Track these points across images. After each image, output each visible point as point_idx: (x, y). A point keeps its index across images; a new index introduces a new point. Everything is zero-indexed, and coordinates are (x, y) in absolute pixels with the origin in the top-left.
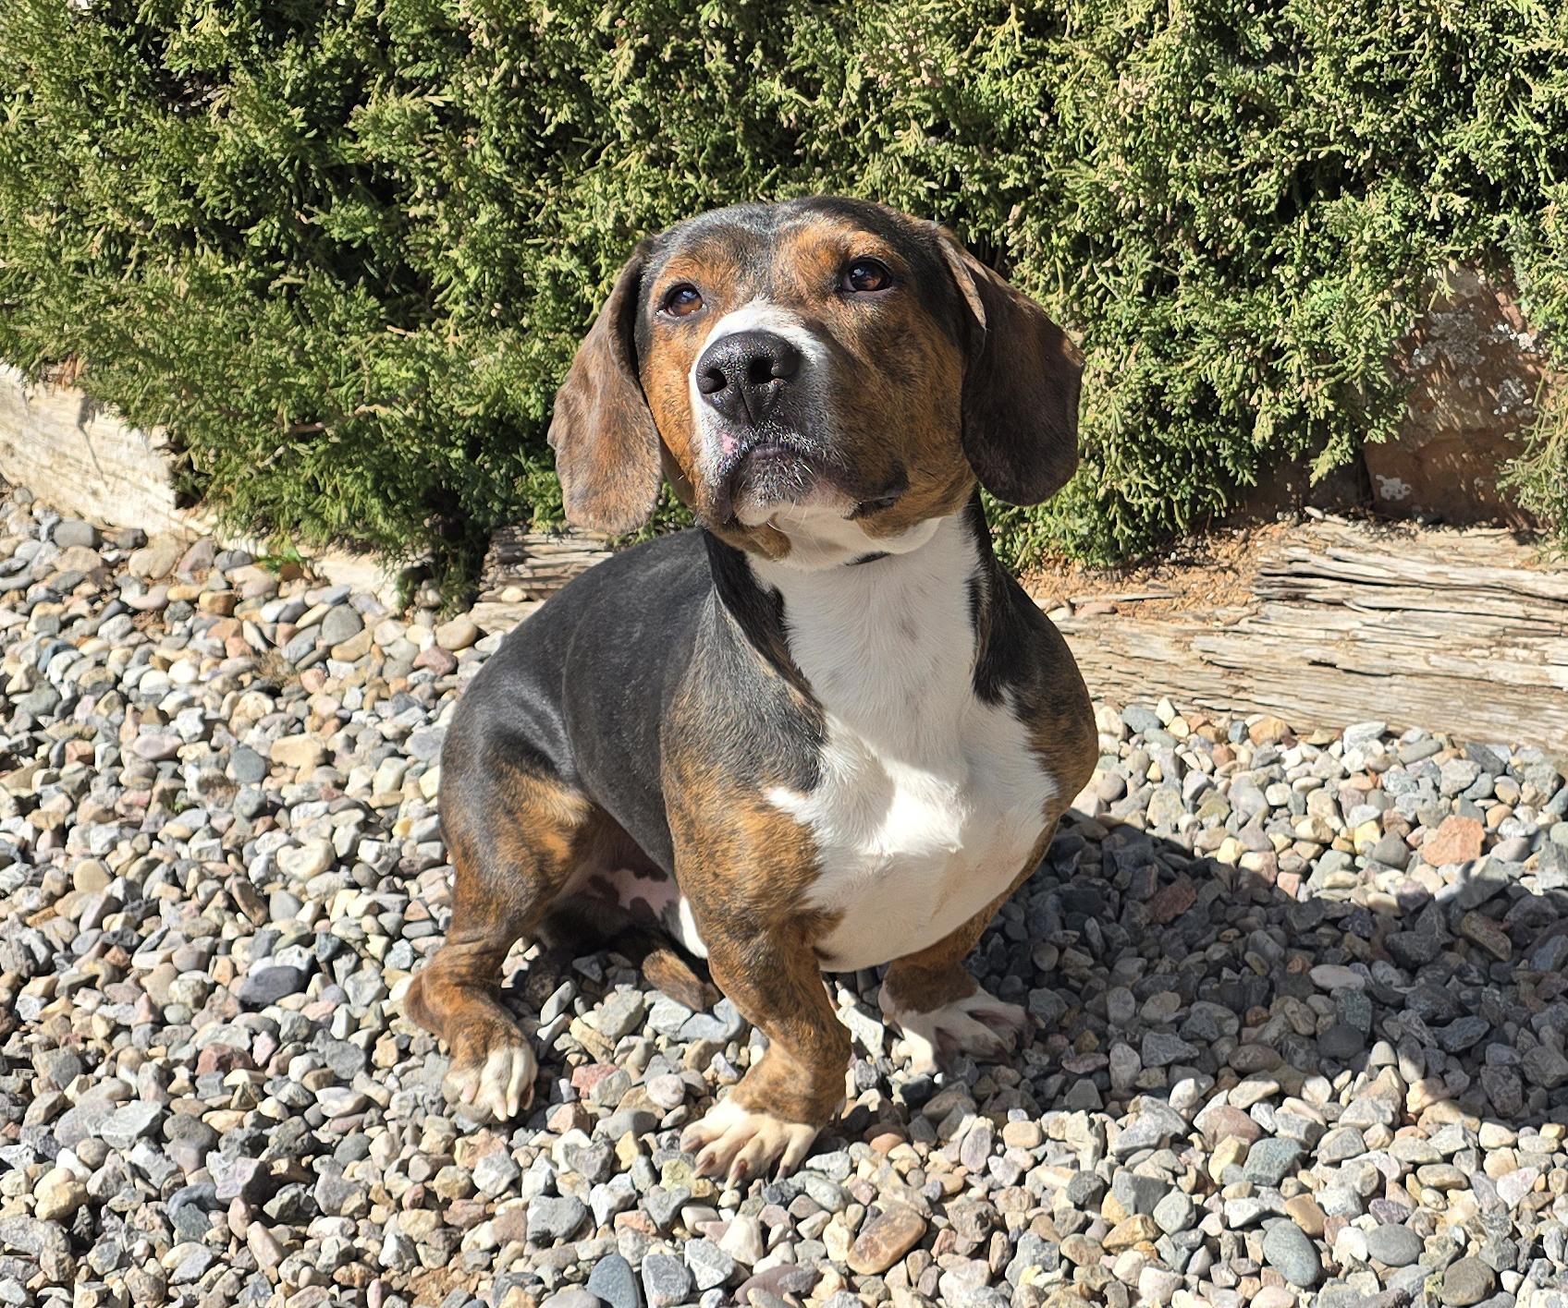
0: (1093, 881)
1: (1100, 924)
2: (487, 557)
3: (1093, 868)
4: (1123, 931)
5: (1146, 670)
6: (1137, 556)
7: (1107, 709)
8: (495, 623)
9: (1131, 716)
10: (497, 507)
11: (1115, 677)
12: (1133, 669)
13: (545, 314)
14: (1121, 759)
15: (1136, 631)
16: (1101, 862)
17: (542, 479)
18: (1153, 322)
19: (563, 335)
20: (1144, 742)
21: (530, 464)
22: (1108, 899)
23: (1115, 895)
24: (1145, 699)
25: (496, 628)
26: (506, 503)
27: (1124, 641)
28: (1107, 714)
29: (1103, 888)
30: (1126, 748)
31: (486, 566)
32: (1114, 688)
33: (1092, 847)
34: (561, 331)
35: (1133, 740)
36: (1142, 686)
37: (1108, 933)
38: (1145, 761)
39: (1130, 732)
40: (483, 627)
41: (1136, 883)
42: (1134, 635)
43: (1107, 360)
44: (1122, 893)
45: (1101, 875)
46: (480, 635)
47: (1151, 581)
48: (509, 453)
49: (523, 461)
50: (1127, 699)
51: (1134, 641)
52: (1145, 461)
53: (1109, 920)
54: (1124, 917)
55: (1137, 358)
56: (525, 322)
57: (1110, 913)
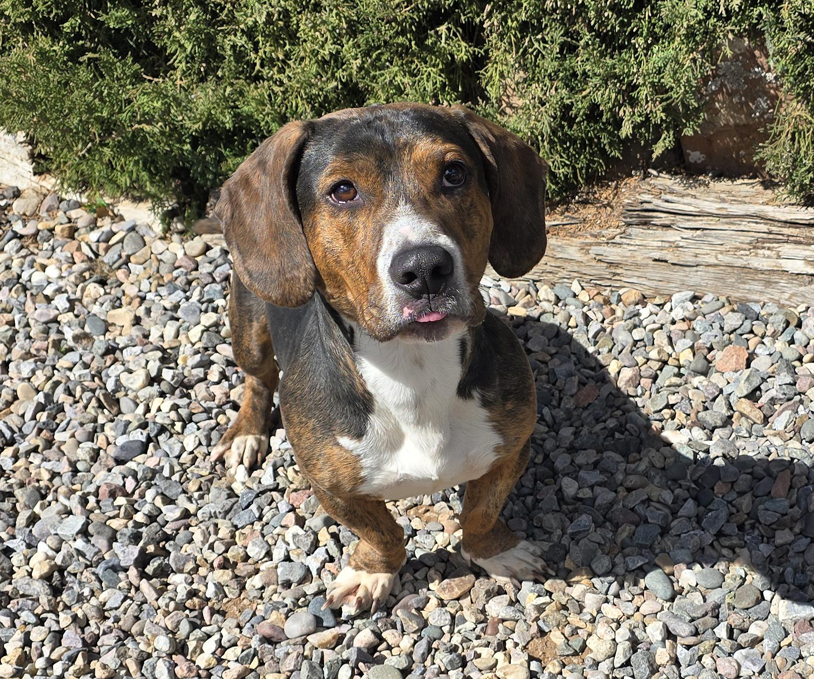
0: (545, 385)
1: (550, 409)
2: (208, 204)
3: (544, 377)
4: (562, 413)
5: (566, 265)
6: (558, 199)
7: (545, 287)
8: (215, 241)
9: (558, 290)
10: (210, 176)
11: (549, 269)
12: (558, 264)
13: (231, 69)
14: (554, 314)
15: (560, 244)
16: (547, 374)
17: (235, 162)
18: (565, 69)
19: (241, 81)
20: (566, 305)
21: (226, 153)
22: (553, 395)
23: (557, 393)
24: (565, 280)
25: (216, 244)
26: (216, 175)
27: (553, 250)
28: (546, 290)
29: (550, 390)
30: (557, 309)
31: (208, 209)
32: (549, 275)
33: (543, 366)
34: (240, 79)
35: (560, 304)
36: (564, 273)
37: (554, 414)
38: (567, 316)
39: (558, 299)
40: (209, 244)
41: (567, 386)
42: (559, 246)
43: (539, 89)
44: (560, 391)
45: (548, 382)
46: (208, 248)
47: (566, 214)
48: (215, 146)
49: (223, 151)
50: (555, 280)
51: (559, 249)
52: (561, 146)
53: (555, 407)
54: (562, 405)
55: (556, 89)
56: (220, 73)
57: (554, 403)
